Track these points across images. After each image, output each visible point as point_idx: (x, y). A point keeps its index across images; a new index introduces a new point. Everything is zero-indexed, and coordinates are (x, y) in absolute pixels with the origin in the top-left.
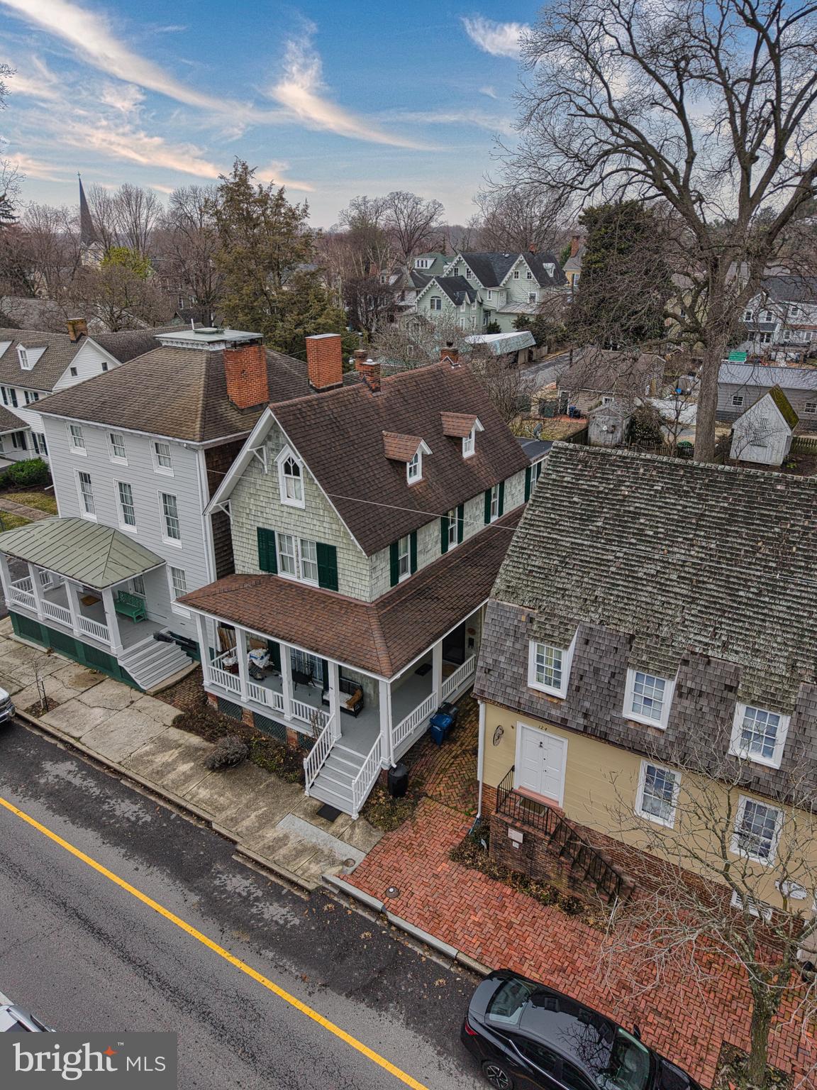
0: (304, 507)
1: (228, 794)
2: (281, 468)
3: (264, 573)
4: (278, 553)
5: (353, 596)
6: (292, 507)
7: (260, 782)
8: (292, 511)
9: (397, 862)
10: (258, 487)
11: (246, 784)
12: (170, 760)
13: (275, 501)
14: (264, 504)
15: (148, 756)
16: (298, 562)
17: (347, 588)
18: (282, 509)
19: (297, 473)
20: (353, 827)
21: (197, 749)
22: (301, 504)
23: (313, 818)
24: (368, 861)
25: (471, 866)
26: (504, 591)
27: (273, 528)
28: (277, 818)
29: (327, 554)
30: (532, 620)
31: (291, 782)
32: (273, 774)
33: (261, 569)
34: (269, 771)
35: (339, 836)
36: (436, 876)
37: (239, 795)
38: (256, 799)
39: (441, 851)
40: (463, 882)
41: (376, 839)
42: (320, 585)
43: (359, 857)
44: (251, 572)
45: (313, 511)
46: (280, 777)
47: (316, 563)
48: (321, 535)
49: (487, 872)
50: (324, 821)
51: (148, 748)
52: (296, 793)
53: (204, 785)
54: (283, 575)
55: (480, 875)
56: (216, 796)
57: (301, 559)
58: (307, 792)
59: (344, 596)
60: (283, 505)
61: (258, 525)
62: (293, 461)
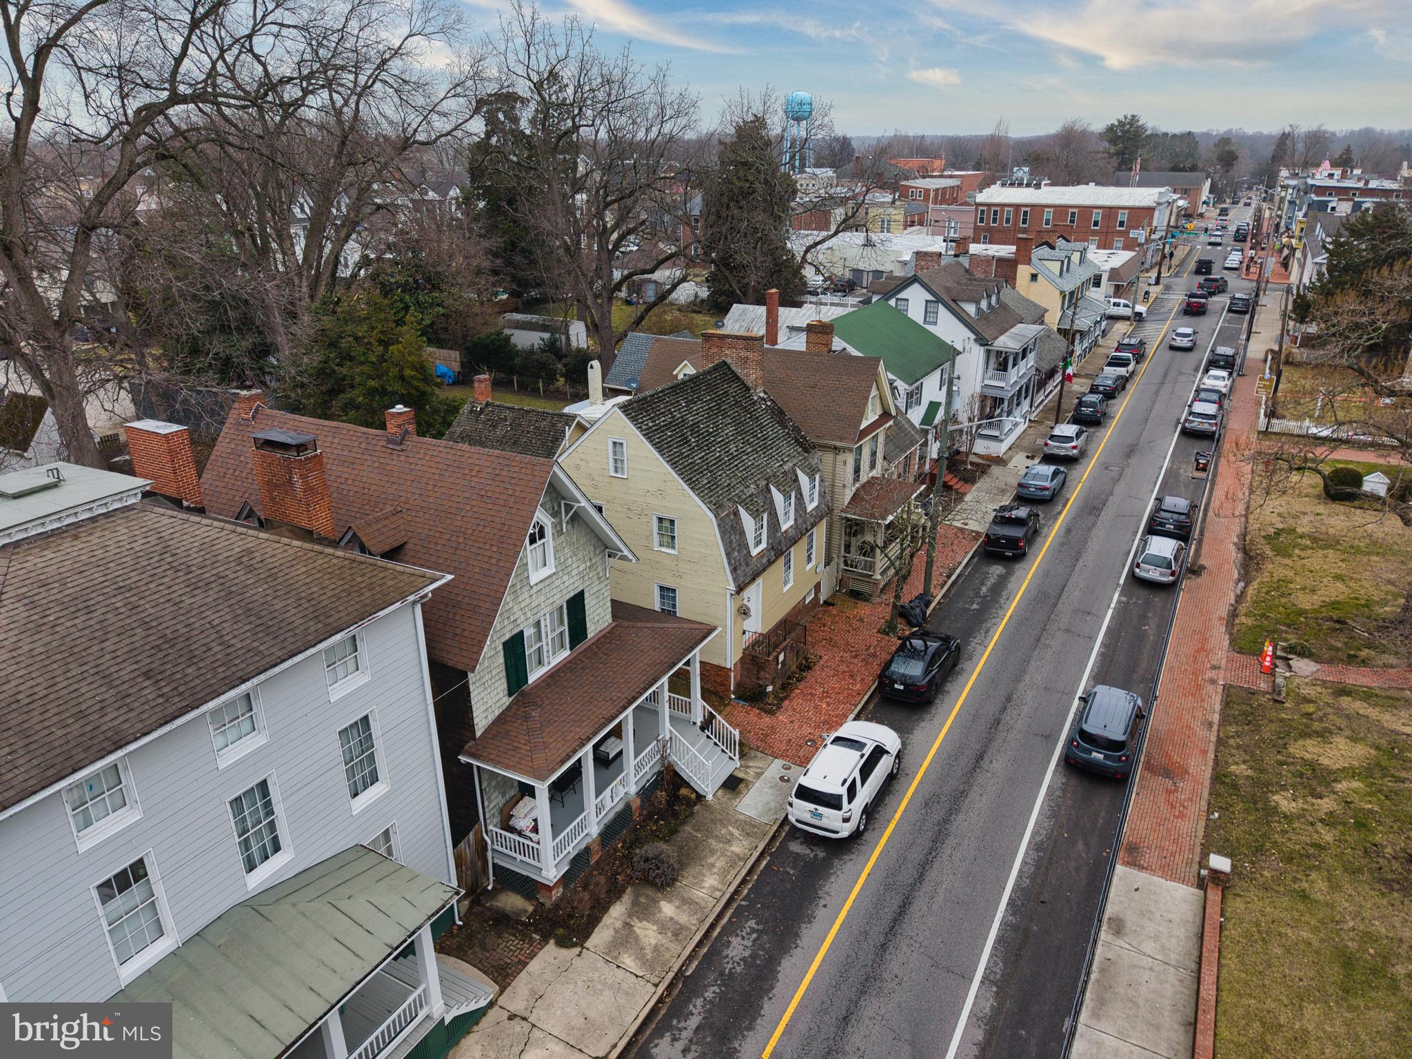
0: (554, 570)
1: (711, 860)
3: (512, 699)
4: (527, 654)
5: (599, 630)
6: (541, 581)
7: (693, 838)
8: (540, 586)
9: (781, 741)
11: (696, 848)
12: (655, 928)
13: (524, 589)
14: (511, 605)
15: (644, 955)
16: (547, 644)
17: (594, 626)
18: (532, 592)
19: (542, 533)
20: (749, 767)
21: (635, 903)
22: (551, 569)
23: (740, 792)
24: (782, 757)
25: (779, 707)
26: (716, 507)
27: (521, 627)
28: (742, 817)
29: (576, 605)
30: (736, 514)
31: (692, 813)
32: (681, 828)
33: (510, 695)
34: (676, 832)
35: (758, 775)
36: (792, 722)
37: (712, 852)
38: (717, 836)
39: (767, 720)
40: (794, 710)
41: (759, 754)
42: (571, 649)
43: (778, 763)
44: (497, 713)
45: (562, 567)
46: (684, 823)
47: (566, 627)
48: (571, 588)
49: (783, 699)
50: (742, 786)
51: (628, 961)
52: (708, 807)
53: (698, 884)
54: (533, 677)
55: (786, 703)
56: (715, 870)
57: (550, 637)
58: (710, 797)
59: (591, 638)
60: (532, 587)
61: (504, 639)
62: (538, 524)
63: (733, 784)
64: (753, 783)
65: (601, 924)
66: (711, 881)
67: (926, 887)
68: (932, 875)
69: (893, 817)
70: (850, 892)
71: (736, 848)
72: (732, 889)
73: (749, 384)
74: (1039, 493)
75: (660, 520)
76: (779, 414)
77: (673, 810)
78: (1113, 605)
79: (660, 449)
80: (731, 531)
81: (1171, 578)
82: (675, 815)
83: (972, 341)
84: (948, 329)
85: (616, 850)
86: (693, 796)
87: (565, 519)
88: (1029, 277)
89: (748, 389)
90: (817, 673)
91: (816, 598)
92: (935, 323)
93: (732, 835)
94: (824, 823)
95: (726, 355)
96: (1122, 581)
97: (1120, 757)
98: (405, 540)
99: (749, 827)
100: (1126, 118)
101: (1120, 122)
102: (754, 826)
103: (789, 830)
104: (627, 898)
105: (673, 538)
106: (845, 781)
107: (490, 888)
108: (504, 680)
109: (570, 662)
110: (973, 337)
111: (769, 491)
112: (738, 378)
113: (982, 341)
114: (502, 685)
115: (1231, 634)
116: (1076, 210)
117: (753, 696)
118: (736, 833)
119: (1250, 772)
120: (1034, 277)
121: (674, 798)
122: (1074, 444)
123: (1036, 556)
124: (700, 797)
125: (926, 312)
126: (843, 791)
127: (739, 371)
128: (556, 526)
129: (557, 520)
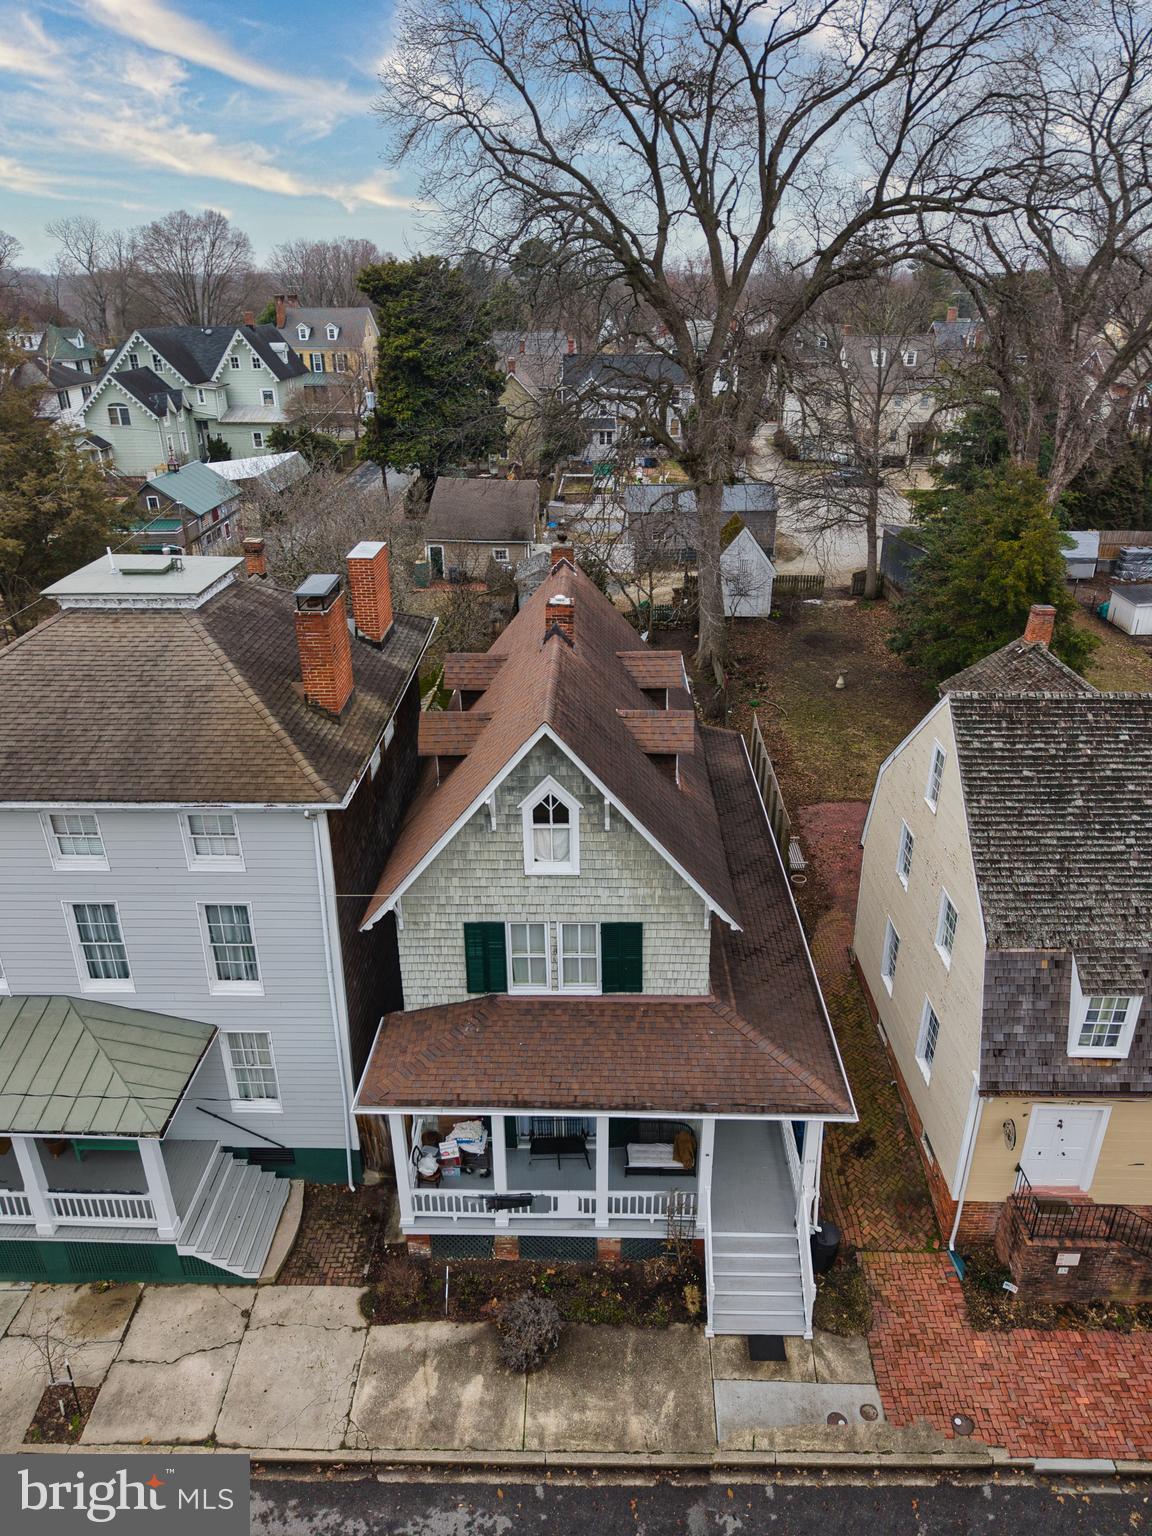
0: (577, 872)
1: (591, 1400)
2: (527, 815)
3: (474, 996)
4: (510, 956)
5: (672, 992)
6: (550, 877)
7: (618, 1353)
8: (547, 882)
9: (922, 1373)
10: (471, 856)
11: (602, 1368)
12: (434, 1392)
13: (510, 873)
14: (483, 883)
15: (384, 1404)
16: (555, 962)
17: (661, 983)
18: (527, 883)
19: (562, 815)
20: (818, 1352)
21: (462, 1346)
22: (571, 868)
23: (754, 1370)
24: (888, 1394)
25: (1006, 1326)
27: (501, 919)
28: (706, 1400)
29: (622, 939)
30: (1059, 965)
31: (665, 1326)
32: (626, 1327)
33: (470, 991)
34: (616, 1325)
35: (816, 1377)
36: (985, 1366)
37: (610, 1393)
38: (642, 1385)
39: (955, 1325)
40: (1021, 1355)
41: (862, 1356)
42: (603, 990)
43: (871, 1395)
44: (445, 1001)
45: (596, 875)
46: (641, 1326)
47: (598, 958)
48: (613, 910)
49: (1032, 1324)
50: (772, 1365)
51: (368, 1390)
52: (691, 1341)
53: (538, 1406)
54: (516, 990)
55: (1027, 1334)
56: (576, 1416)
57: (560, 956)
58: (709, 1331)
59: (652, 996)
60: (528, 877)
61: (467, 919)
62: (555, 800)
63: (764, 1351)
64: (790, 1378)
65: (410, 1326)
66: (552, 1422)
71: (637, 1426)
72: (557, 1459)
75: (949, 904)
77: (653, 1299)
80: (1024, 992)
82: (647, 1306)
85: (539, 1271)
87: (608, 811)
93: (660, 1403)
99: (693, 1419)
102: (699, 1428)
104: (467, 1330)
105: (952, 942)
108: (462, 968)
109: (589, 1005)
114: (459, 973)
118: (669, 1406)
121: (672, 1289)
124: (701, 1318)
128: (589, 815)
129: (592, 808)
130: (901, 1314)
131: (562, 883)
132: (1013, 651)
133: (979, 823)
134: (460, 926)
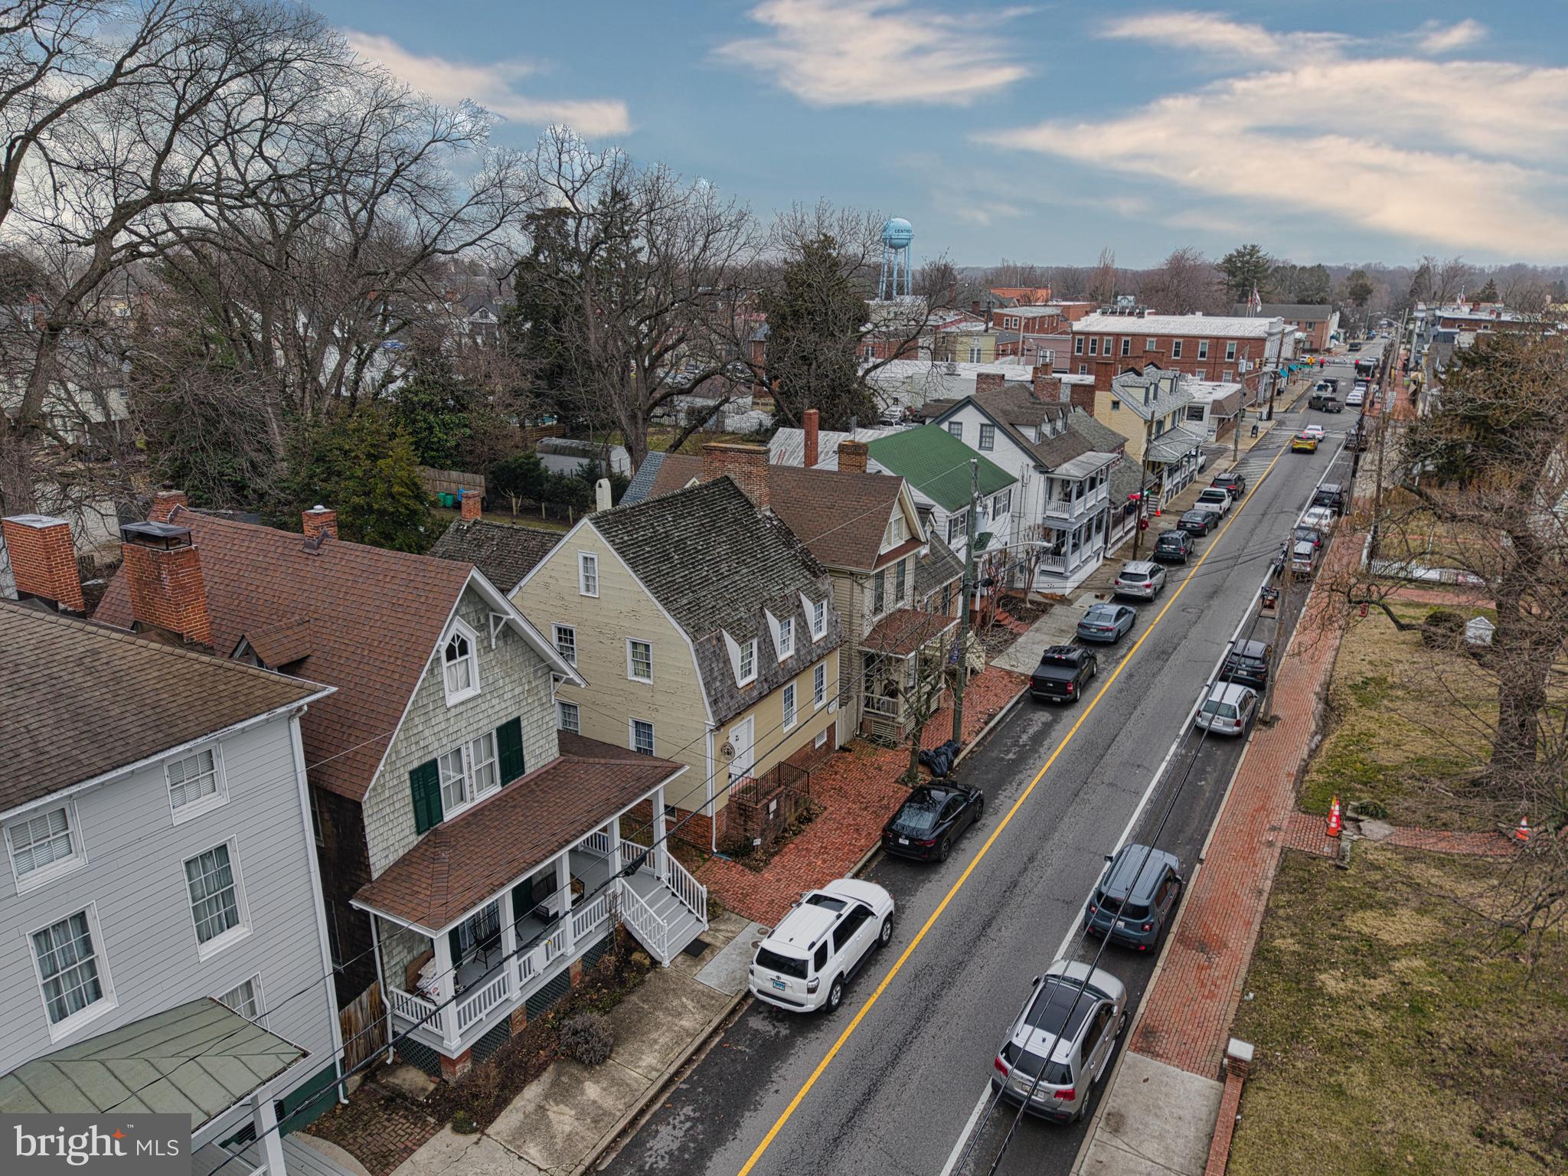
0: (479, 692)
1: (654, 1036)
2: (443, 657)
3: (421, 837)
4: (442, 786)
5: (540, 765)
6: (462, 703)
7: (638, 1010)
8: (461, 709)
9: (762, 902)
11: (640, 1021)
12: (572, 1113)
13: (438, 711)
14: (420, 728)
15: (553, 1145)
16: (470, 777)
17: (534, 760)
18: (449, 715)
19: (464, 648)
20: (717, 930)
21: (555, 1083)
22: (474, 690)
23: (704, 959)
24: (760, 920)
25: (767, 863)
26: (695, 631)
27: (434, 755)
28: (700, 987)
29: (510, 736)
30: (720, 639)
31: (643, 981)
32: (626, 998)
33: (419, 833)
34: (620, 1002)
35: (728, 940)
36: (778, 880)
37: (658, 1026)
38: (667, 1009)
39: (750, 877)
40: (784, 867)
41: (734, 917)
42: (503, 784)
43: (754, 926)
44: (401, 853)
45: (490, 689)
46: (631, 992)
47: (496, 759)
48: (502, 714)
49: (773, 855)
50: (707, 951)
51: (534, 1151)
52: (663, 976)
53: (634, 1063)
54: (449, 815)
55: (777, 858)
56: (657, 1047)
57: (474, 769)
58: (666, 963)
59: (531, 774)
60: (449, 709)
61: (410, 768)
62: (458, 637)
63: (696, 950)
64: (720, 949)
65: (510, 1107)
66: (649, 1059)
67: (899, 1072)
68: (907, 1059)
69: (875, 990)
70: (809, 1076)
71: (686, 1023)
72: (672, 1069)
73: (754, 501)
74: (1100, 634)
75: (635, 644)
76: (787, 536)
77: (620, 977)
78: (1168, 758)
79: (633, 564)
80: (713, 661)
81: (1236, 729)
82: (623, 983)
83: (1031, 469)
84: (1005, 455)
85: (545, 1021)
86: (647, 962)
87: (494, 633)
88: (1110, 405)
89: (752, 506)
90: (818, 825)
91: (829, 745)
92: (991, 449)
93: (684, 1006)
94: (787, 993)
95: (729, 470)
96: (1182, 732)
97: (1143, 925)
98: (308, 652)
99: (705, 999)
100: (1245, 248)
101: (1238, 252)
102: (713, 998)
103: (751, 1003)
104: (547, 1077)
105: (648, 665)
106: (813, 945)
107: (389, 1062)
108: (411, 815)
109: (499, 799)
110: (1032, 463)
111: (764, 616)
112: (741, 495)
113: (1041, 468)
114: (409, 821)
115: (1298, 792)
116: (1181, 340)
117: (739, 851)
118: (690, 1005)
119: (1297, 947)
120: (1116, 404)
121: (625, 963)
122: (1147, 582)
123: (1089, 703)
124: (655, 963)
125: (981, 437)
126: (809, 956)
127: (742, 487)
128: (482, 641)
129: (484, 634)
130: (728, 891)
131: (470, 705)
132: (458, 530)
133: (648, 581)
134: (407, 776)
